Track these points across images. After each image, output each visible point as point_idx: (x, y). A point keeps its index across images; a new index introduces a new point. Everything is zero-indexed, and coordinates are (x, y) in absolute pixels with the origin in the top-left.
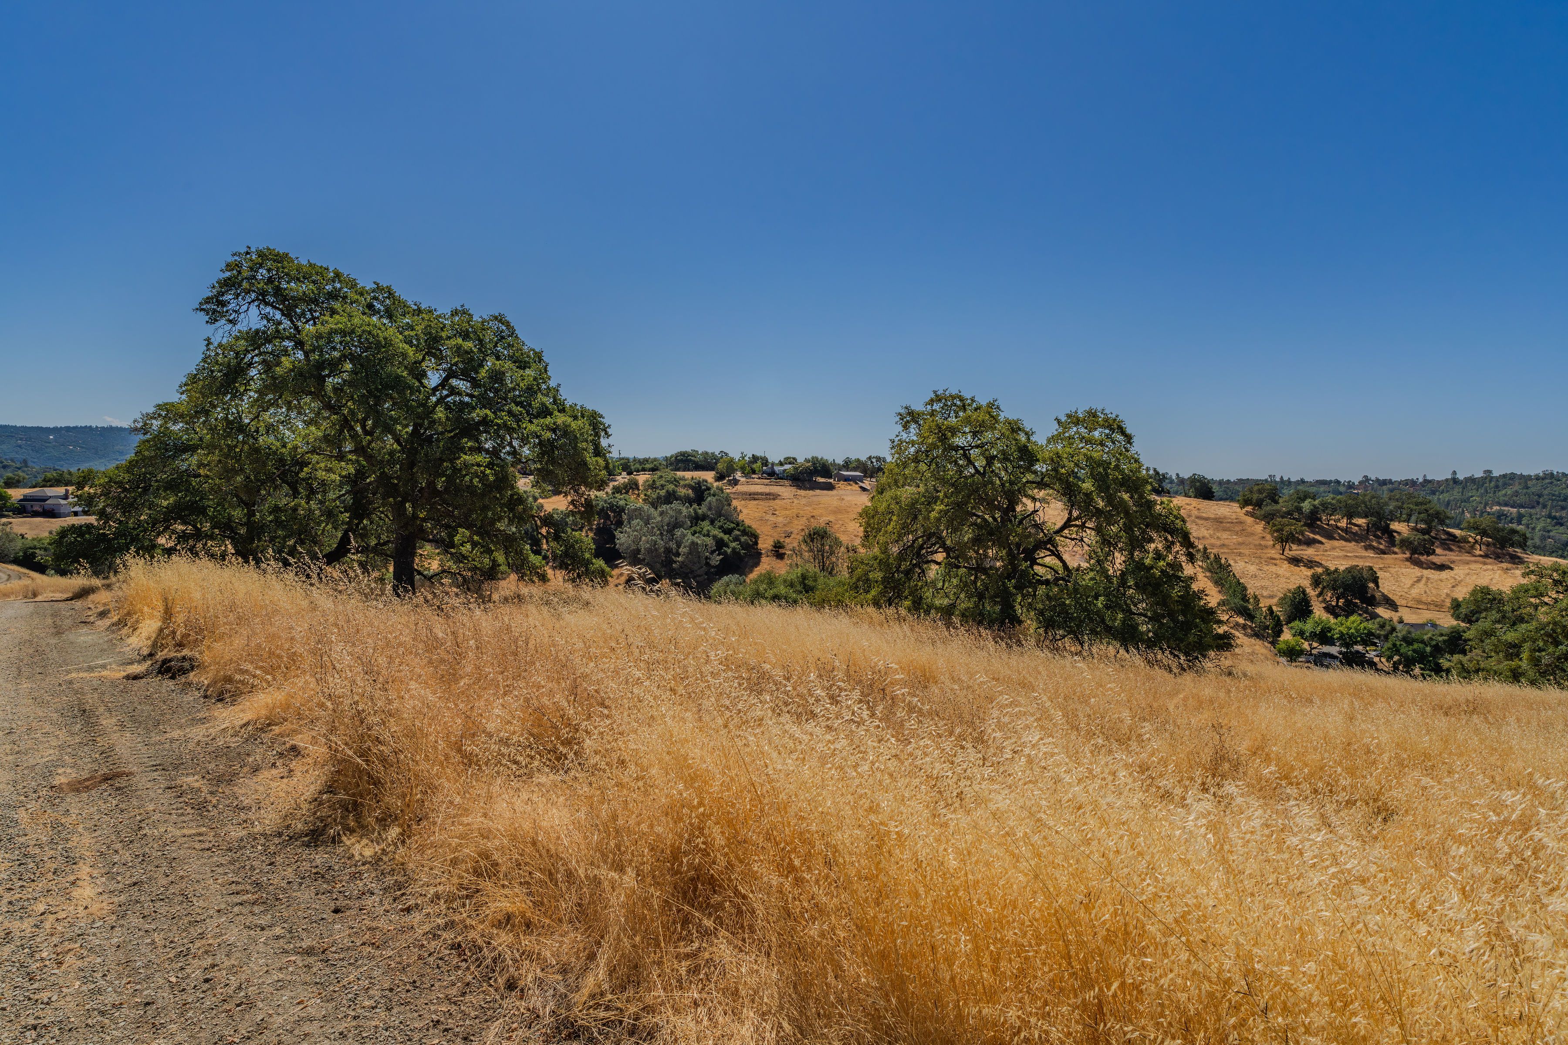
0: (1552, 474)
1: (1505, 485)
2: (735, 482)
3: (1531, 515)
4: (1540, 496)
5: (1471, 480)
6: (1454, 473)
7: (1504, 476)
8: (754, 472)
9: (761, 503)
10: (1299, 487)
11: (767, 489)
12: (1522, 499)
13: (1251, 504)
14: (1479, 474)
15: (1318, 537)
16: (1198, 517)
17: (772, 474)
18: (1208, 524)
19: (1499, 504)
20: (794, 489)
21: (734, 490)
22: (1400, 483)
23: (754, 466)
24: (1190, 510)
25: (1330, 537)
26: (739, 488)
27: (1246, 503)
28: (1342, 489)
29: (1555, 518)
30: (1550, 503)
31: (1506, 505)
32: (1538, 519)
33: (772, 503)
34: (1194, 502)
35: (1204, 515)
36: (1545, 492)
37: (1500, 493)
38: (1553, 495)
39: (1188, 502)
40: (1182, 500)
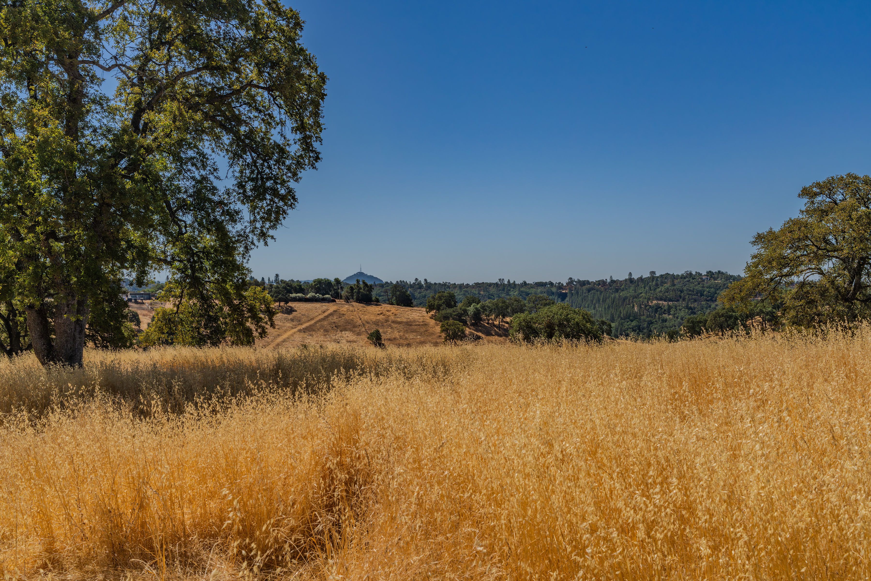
0: (691, 274)
1: (663, 283)
3: (676, 307)
4: (682, 291)
5: (641, 279)
6: (630, 274)
7: (662, 276)
10: (522, 289)
12: (671, 295)
13: (433, 309)
14: (646, 275)
15: (480, 334)
16: (393, 322)
18: (401, 327)
19: (657, 299)
22: (595, 283)
24: (389, 316)
25: (488, 333)
27: (431, 308)
28: (554, 290)
29: (690, 308)
30: (687, 297)
31: (661, 300)
32: (680, 310)
34: (393, 309)
35: (399, 320)
36: (685, 288)
37: (658, 290)
38: (690, 290)
39: (388, 309)
40: (385, 307)
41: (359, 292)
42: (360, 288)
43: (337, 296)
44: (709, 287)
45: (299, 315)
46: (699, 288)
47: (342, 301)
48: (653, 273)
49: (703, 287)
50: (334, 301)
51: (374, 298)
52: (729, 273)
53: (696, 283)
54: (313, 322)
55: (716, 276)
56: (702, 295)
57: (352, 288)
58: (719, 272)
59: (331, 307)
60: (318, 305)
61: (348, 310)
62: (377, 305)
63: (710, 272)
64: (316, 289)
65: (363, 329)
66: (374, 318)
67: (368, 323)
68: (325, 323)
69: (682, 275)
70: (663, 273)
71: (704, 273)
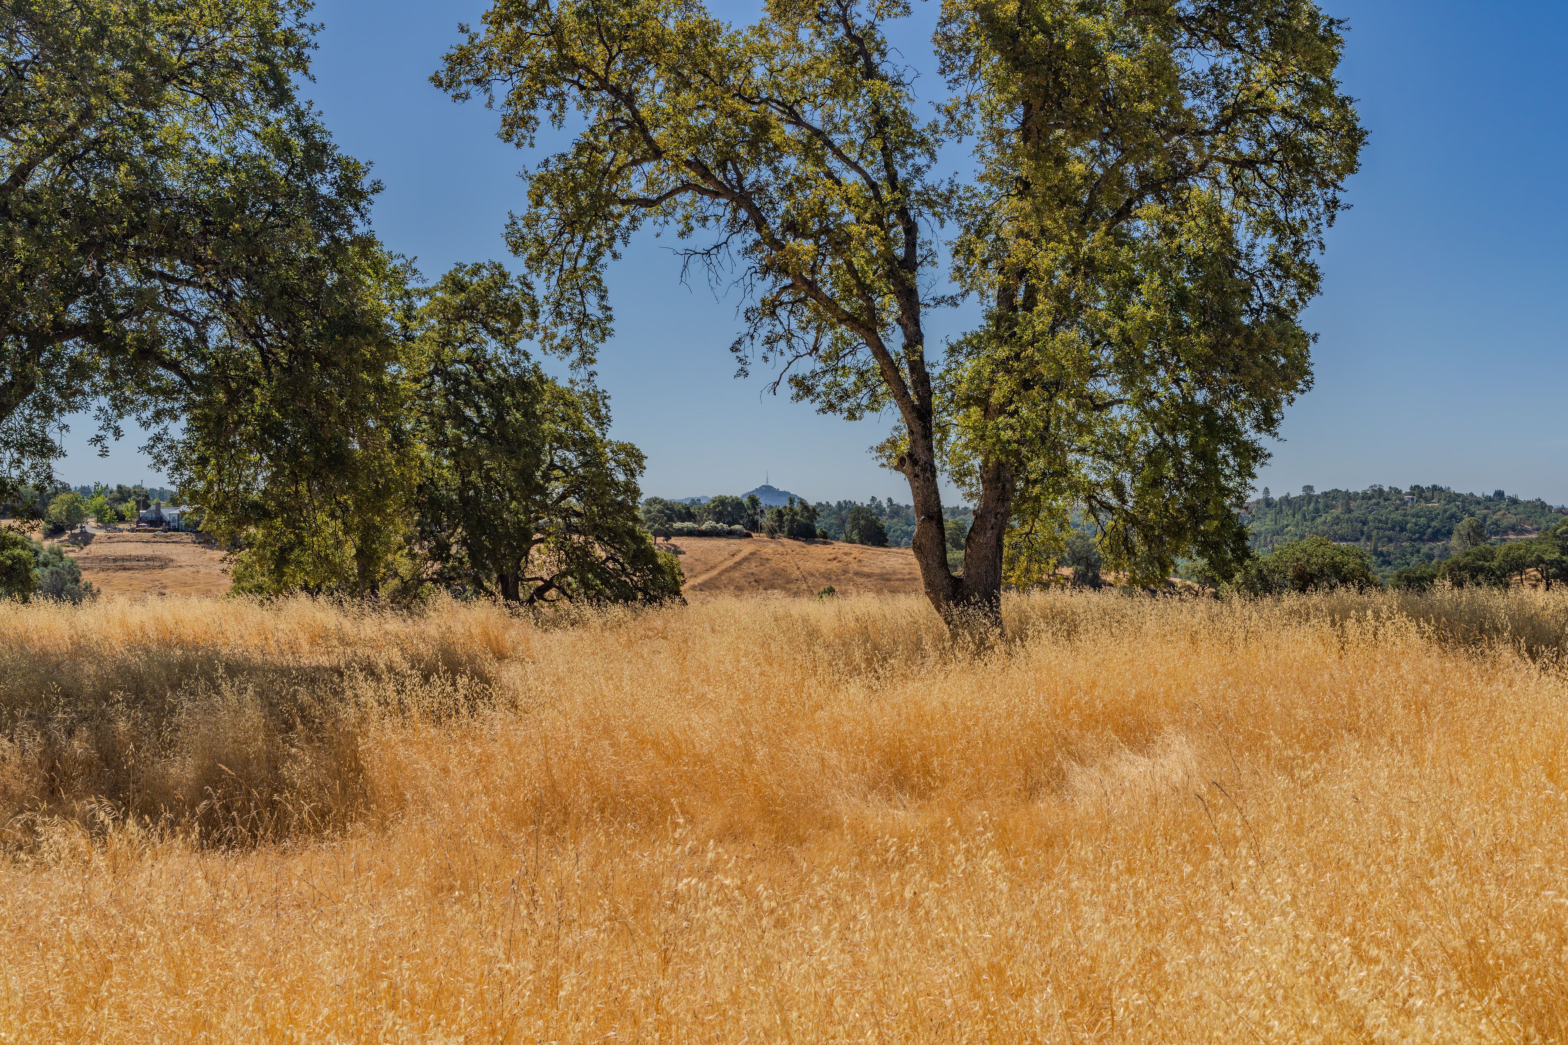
0: (1381, 491)
1: (1328, 507)
2: (86, 539)
4: (1364, 523)
5: (1286, 500)
6: (1266, 490)
7: (1325, 494)
8: (121, 518)
9: (137, 574)
11: (147, 550)
12: (1344, 529)
14: (1296, 492)
16: (857, 574)
17: (157, 522)
20: (199, 549)
21: (83, 553)
23: (122, 507)
24: (848, 563)
26: (94, 549)
29: (1381, 554)
30: (1374, 533)
33: (157, 574)
34: (856, 550)
35: (866, 570)
36: (1370, 517)
37: (1319, 521)
38: (1380, 521)
39: (846, 550)
40: (840, 547)
41: (793, 520)
42: (796, 514)
43: (754, 526)
44: (1417, 515)
45: (690, 560)
46: (1397, 516)
47: (764, 536)
48: (1309, 488)
49: (1405, 515)
50: (748, 536)
51: (818, 531)
52: (1452, 490)
53: (1392, 508)
54: (714, 573)
55: (1428, 494)
56: (1403, 529)
57: (780, 514)
58: (1434, 487)
59: (745, 547)
60: (722, 542)
61: (775, 552)
62: (825, 543)
63: (1417, 487)
64: (715, 513)
65: (804, 586)
66: (822, 567)
67: (812, 575)
68: (737, 574)
69: (1365, 493)
70: (1328, 489)
71: (1405, 489)
